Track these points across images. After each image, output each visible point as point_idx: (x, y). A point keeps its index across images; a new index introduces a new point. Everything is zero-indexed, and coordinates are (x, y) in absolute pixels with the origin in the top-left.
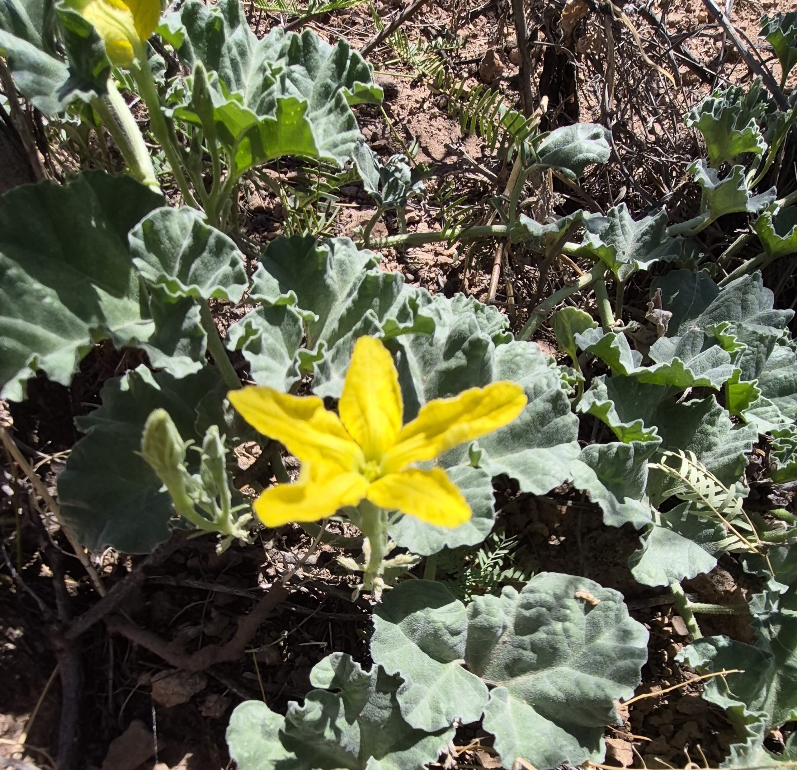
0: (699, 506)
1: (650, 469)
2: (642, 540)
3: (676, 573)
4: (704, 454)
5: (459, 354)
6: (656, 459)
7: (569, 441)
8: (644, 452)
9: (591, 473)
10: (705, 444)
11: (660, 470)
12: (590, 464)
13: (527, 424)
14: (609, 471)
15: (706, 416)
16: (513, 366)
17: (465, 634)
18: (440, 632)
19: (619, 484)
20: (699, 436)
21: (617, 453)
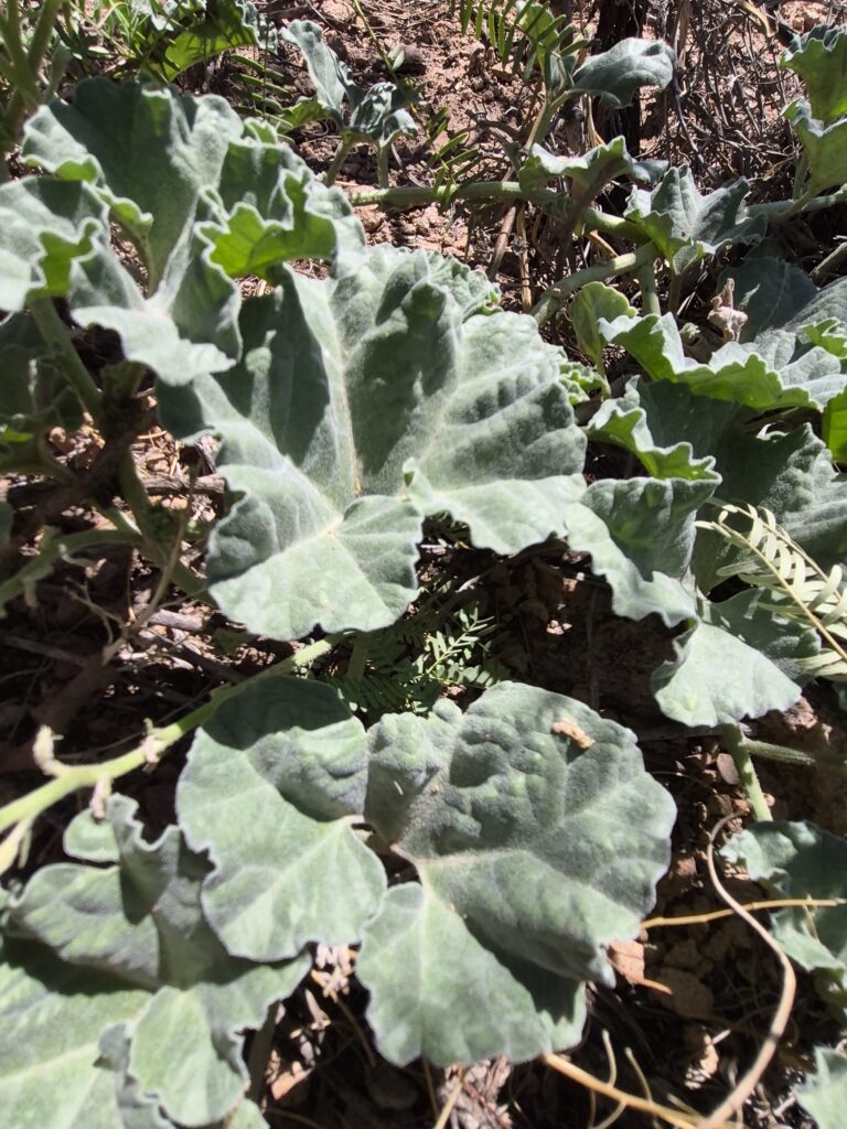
0: (776, 596)
1: (698, 529)
2: (676, 646)
3: (730, 704)
4: (788, 515)
5: (398, 313)
6: (709, 513)
7: (568, 472)
8: (690, 498)
9: (600, 526)
10: (791, 499)
11: (716, 534)
12: (599, 512)
13: (501, 438)
14: (629, 526)
15: (795, 456)
16: (491, 348)
17: (364, 775)
18: (311, 773)
19: (645, 550)
20: (781, 486)
21: (644, 496)
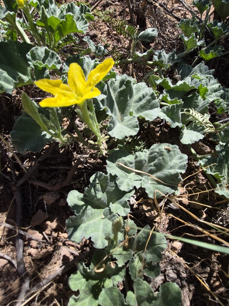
0: (197, 122)
1: (182, 114)
2: (182, 131)
3: (193, 140)
4: (196, 108)
5: (123, 86)
6: (182, 111)
7: (157, 107)
8: (179, 107)
9: (165, 115)
10: (196, 105)
11: (184, 113)
12: (164, 112)
13: (145, 104)
14: (170, 114)
15: (195, 98)
16: (139, 89)
17: (134, 164)
18: (127, 163)
19: (173, 118)
20: (194, 103)
21: (171, 108)
